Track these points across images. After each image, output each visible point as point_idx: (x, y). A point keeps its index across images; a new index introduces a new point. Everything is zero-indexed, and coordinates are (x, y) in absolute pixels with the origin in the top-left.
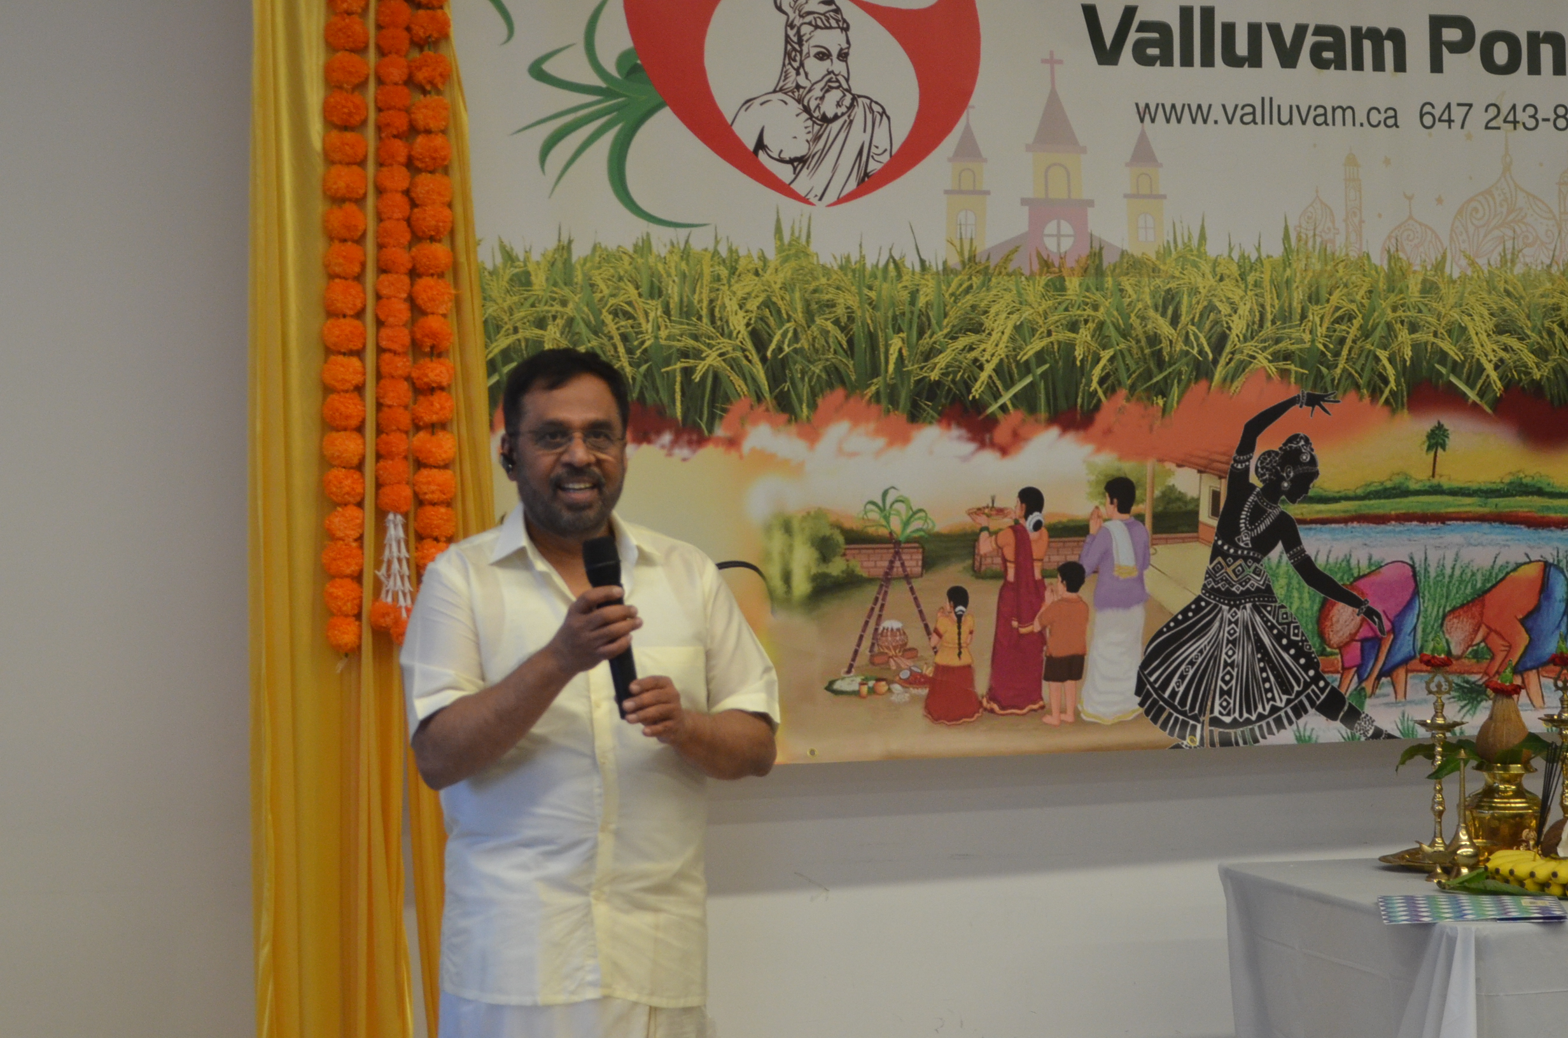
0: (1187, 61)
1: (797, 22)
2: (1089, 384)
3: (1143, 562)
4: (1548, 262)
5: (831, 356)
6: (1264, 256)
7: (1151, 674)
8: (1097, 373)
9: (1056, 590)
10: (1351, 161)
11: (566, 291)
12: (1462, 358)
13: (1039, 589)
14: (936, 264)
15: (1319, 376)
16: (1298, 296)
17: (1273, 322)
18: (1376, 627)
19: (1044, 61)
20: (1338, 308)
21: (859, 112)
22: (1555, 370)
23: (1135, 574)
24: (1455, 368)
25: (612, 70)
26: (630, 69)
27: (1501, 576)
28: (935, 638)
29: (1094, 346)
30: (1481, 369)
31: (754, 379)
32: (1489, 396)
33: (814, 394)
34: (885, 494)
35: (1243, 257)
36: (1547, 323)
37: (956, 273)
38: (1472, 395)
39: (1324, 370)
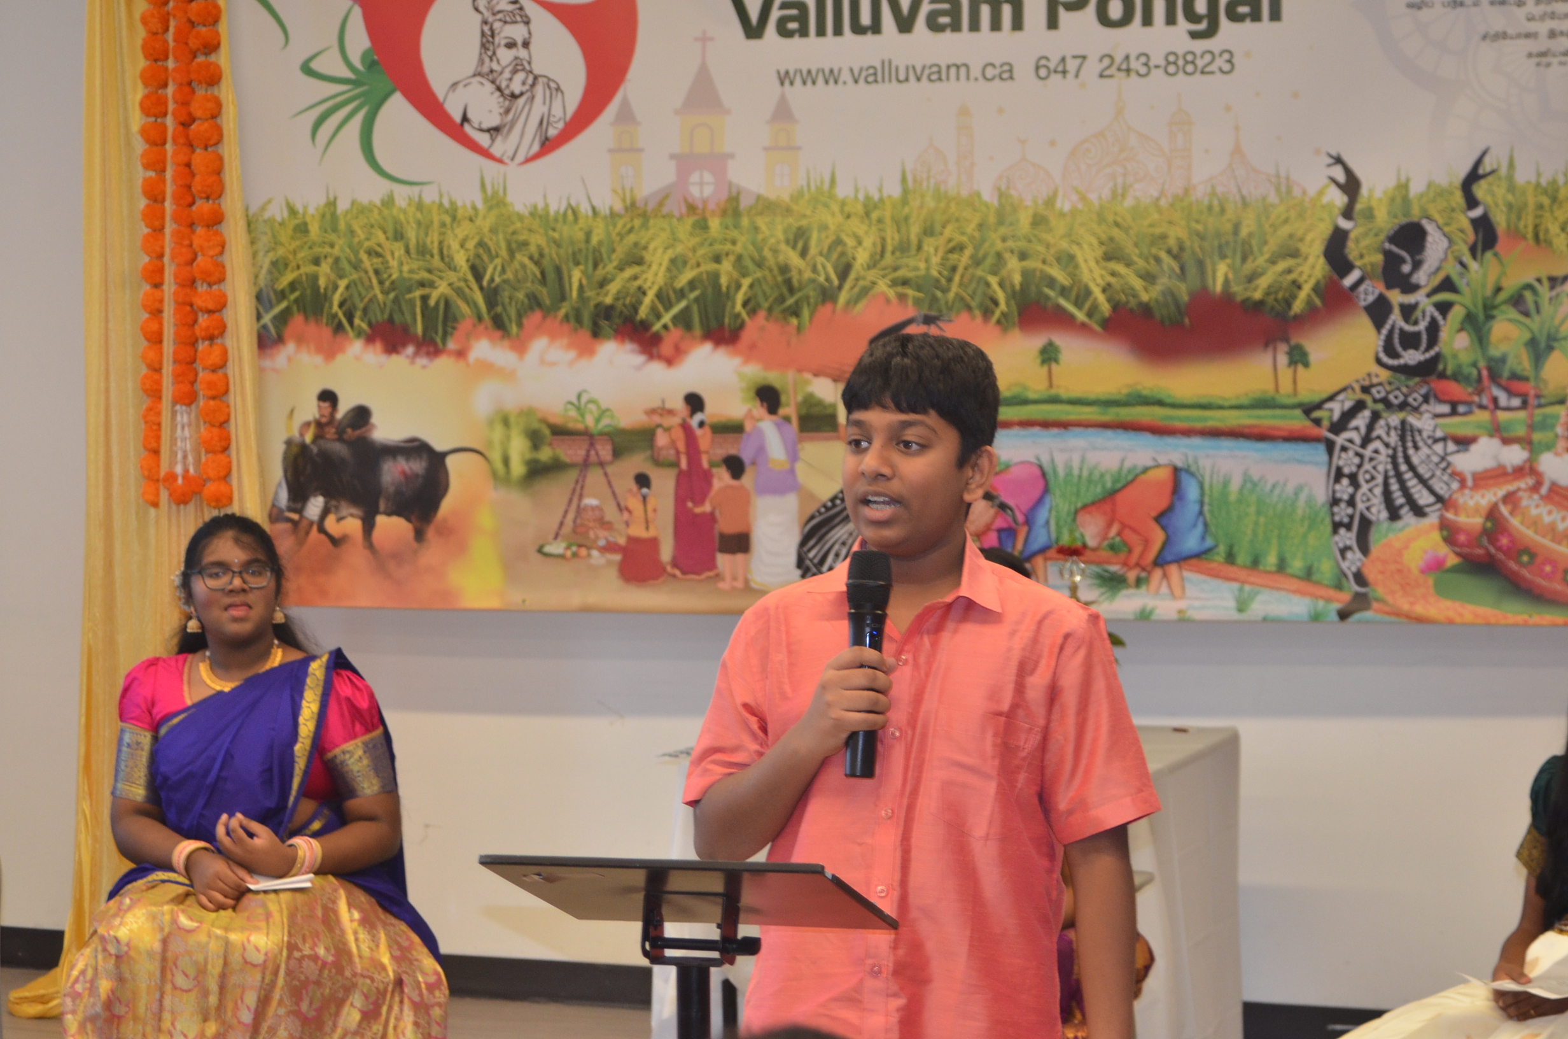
0: (821, 32)
1: (491, 19)
2: (733, 307)
3: (794, 457)
4: (1155, 194)
5: (529, 285)
6: (885, 194)
7: (810, 550)
8: (740, 298)
9: (722, 478)
10: (964, 111)
11: (332, 237)
12: (1071, 282)
13: (707, 477)
14: (604, 210)
15: (934, 299)
16: (915, 230)
17: (893, 253)
18: (1010, 519)
19: (697, 39)
20: (950, 240)
21: (539, 89)
22: (1164, 293)
23: (787, 466)
24: (1064, 291)
25: (357, 63)
26: (371, 65)
27: (1130, 477)
28: (626, 515)
29: (736, 275)
30: (1088, 292)
31: (475, 304)
32: (1097, 316)
33: (520, 316)
34: (579, 396)
35: (868, 198)
36: (1154, 250)
37: (620, 216)
38: (1080, 316)
39: (939, 294)
